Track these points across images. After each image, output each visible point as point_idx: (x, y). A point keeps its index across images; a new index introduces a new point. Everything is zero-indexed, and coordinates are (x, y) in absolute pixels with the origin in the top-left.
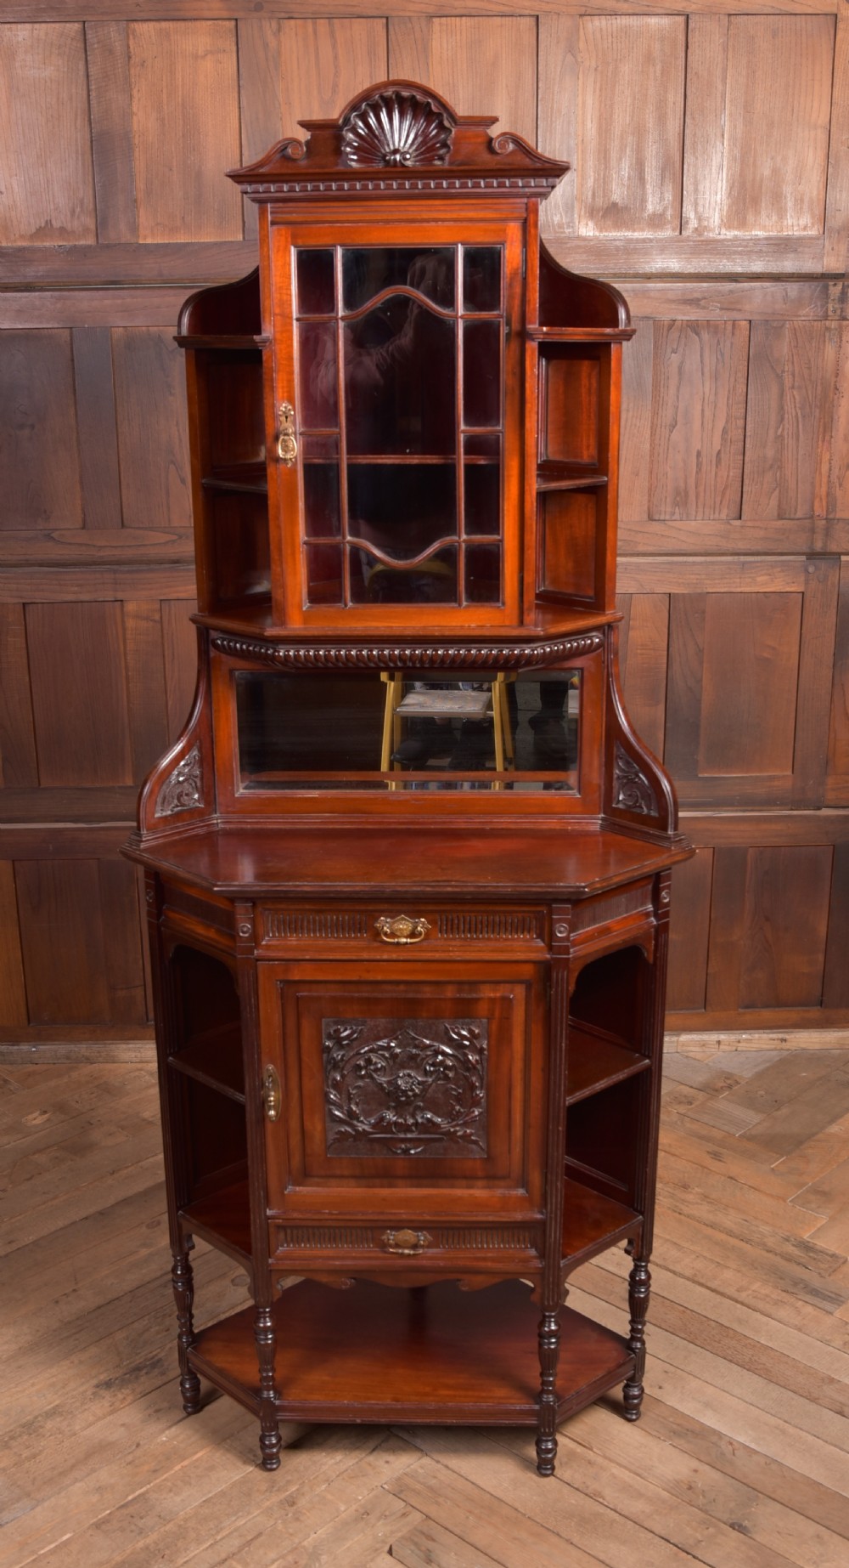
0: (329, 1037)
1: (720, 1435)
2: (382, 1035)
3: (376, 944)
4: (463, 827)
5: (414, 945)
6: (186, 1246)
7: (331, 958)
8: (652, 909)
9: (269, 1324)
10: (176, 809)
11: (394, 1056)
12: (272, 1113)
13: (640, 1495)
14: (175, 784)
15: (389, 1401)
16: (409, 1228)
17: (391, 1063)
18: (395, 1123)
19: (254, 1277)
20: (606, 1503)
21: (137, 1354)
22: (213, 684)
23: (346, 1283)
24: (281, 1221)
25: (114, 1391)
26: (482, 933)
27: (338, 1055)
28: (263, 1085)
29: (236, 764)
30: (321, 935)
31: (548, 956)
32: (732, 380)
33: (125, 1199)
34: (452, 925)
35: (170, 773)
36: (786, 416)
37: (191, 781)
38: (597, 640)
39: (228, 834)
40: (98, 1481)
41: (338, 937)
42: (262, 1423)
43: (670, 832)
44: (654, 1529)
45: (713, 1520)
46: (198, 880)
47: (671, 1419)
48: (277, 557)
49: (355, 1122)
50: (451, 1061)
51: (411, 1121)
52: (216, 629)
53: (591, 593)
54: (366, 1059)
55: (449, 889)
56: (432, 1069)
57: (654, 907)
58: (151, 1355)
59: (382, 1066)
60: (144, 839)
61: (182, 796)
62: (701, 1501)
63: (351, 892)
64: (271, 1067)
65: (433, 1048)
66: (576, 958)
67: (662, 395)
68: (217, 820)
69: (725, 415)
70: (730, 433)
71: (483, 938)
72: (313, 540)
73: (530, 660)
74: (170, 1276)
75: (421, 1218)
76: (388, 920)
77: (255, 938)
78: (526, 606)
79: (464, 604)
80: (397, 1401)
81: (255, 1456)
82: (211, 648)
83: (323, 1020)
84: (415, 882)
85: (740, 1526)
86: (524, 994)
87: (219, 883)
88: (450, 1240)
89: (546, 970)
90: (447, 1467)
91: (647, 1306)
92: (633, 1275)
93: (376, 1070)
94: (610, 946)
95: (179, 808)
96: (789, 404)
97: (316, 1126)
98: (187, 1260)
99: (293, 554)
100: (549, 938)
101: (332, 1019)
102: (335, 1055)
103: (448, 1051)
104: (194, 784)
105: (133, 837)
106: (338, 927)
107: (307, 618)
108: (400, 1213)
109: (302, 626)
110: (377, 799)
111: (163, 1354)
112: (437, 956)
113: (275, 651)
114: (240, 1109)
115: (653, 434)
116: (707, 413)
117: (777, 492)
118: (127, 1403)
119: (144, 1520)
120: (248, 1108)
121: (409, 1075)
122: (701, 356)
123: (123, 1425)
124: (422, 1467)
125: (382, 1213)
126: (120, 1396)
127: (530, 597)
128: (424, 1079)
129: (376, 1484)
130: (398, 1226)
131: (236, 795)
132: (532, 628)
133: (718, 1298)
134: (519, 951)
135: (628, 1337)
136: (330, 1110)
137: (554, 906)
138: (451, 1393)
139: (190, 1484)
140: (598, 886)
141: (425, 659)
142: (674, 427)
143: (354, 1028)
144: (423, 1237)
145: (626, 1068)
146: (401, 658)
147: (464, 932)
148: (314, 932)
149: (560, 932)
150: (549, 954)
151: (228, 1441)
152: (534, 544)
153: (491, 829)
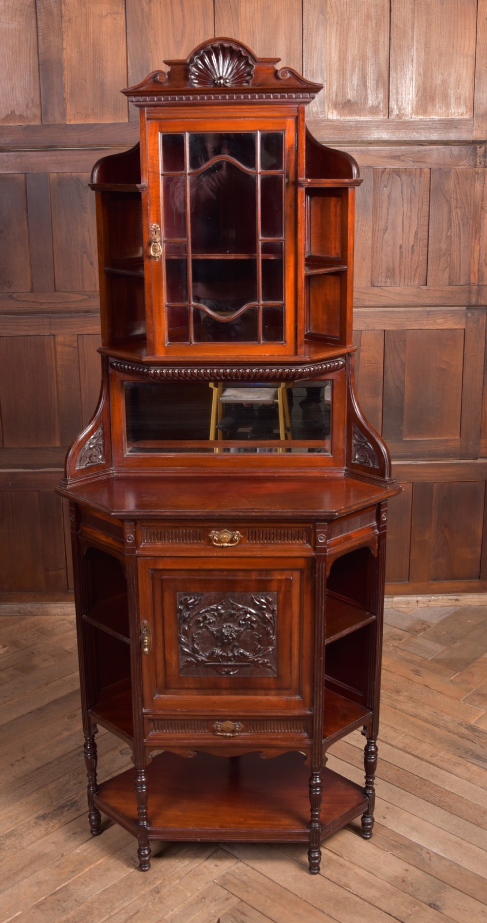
0: (181, 603)
1: (421, 848)
2: (213, 602)
3: (209, 547)
4: (261, 475)
5: (232, 548)
6: (93, 731)
7: (182, 555)
8: (376, 524)
9: (144, 780)
10: (88, 465)
11: (220, 615)
12: (146, 649)
13: (372, 886)
14: (88, 450)
15: (217, 828)
16: (230, 720)
17: (219, 619)
18: (221, 656)
19: (135, 751)
20: (351, 891)
21: (62, 798)
22: (111, 390)
23: (191, 754)
24: (151, 716)
25: (48, 821)
26: (273, 540)
27: (186, 614)
28: (140, 633)
29: (124, 437)
30: (176, 542)
31: (313, 554)
32: (420, 203)
33: (54, 701)
34: (255, 535)
35: (85, 443)
36: (453, 224)
37: (97, 448)
38: (342, 363)
39: (119, 479)
40: (38, 878)
41: (186, 543)
42: (139, 841)
43: (387, 478)
44: (381, 908)
45: (418, 901)
46: (102, 509)
47: (391, 838)
48: (149, 315)
49: (197, 655)
50: (255, 618)
51: (230, 654)
52: (113, 357)
53: (338, 335)
54: (203, 617)
55: (254, 514)
56: (243, 622)
57: (377, 523)
58: (71, 798)
59: (213, 621)
60: (69, 483)
61: (92, 456)
62: (410, 889)
63: (194, 516)
64: (146, 622)
65: (244, 610)
66: (330, 555)
67: (378, 212)
68: (113, 471)
69: (416, 224)
70: (419, 234)
71: (274, 543)
72: (171, 304)
73: (301, 375)
74: (83, 749)
75: (237, 714)
76: (217, 532)
77: (136, 543)
78: (298, 344)
79: (262, 342)
80: (223, 827)
81: (135, 862)
82: (110, 368)
83: (177, 593)
84: (233, 509)
85: (435, 905)
86: (299, 576)
87: (115, 510)
88: (255, 728)
89: (312, 563)
90: (253, 868)
91: (376, 767)
92: (367, 748)
93: (210, 623)
94: (351, 548)
95: (90, 464)
96: (454, 217)
97: (173, 658)
98: (93, 740)
99: (160, 313)
100: (314, 543)
101: (182, 593)
102: (184, 614)
103: (253, 611)
104: (99, 450)
105: (62, 481)
106: (186, 537)
107: (167, 351)
108: (224, 711)
109: (165, 355)
110: (209, 458)
111: (78, 798)
112: (247, 554)
113: (148, 370)
114: (127, 647)
115: (373, 235)
116: (406, 223)
117: (448, 270)
118: (55, 829)
119: (66, 903)
120: (131, 647)
121: (229, 626)
122: (402, 189)
123: (53, 843)
124: (238, 869)
125: (213, 711)
126: (51, 824)
127: (301, 338)
128: (239, 629)
129: (209, 879)
130: (223, 719)
131: (125, 456)
132: (303, 356)
133: (419, 761)
134: (296, 551)
135: (364, 786)
136: (181, 648)
137: (317, 523)
138: (255, 822)
139: (95, 880)
140: (344, 511)
141: (238, 375)
142: (386, 231)
143: (196, 598)
144: (238, 726)
145: (361, 621)
146: (224, 374)
147: (262, 539)
148: (172, 540)
149: (321, 539)
150: (314, 552)
151: (118, 852)
152: (303, 306)
153: (279, 476)
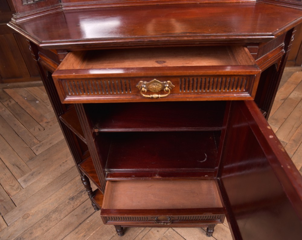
57: (285, 43)
126: (76, 203)
153: (200, 3)
